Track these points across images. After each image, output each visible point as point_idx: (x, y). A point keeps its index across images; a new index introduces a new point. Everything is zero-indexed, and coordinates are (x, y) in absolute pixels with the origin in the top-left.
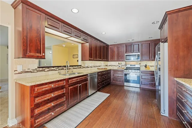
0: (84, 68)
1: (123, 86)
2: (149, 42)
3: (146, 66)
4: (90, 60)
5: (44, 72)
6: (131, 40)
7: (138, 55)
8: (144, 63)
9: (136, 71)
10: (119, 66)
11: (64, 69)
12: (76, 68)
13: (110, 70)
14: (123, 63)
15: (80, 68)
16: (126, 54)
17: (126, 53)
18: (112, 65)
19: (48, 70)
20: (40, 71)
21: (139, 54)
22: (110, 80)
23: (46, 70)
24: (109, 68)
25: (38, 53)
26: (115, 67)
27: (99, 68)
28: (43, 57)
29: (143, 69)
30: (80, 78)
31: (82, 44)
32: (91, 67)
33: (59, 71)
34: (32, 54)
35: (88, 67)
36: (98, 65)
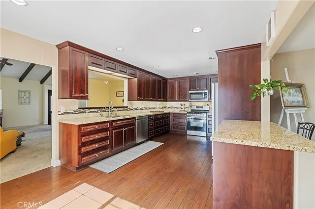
0: (133, 110)
4: (139, 100)
5: (84, 114)
6: (195, 73)
7: (205, 93)
10: (182, 108)
11: (107, 111)
12: (120, 110)
13: (169, 114)
14: (187, 104)
15: (126, 110)
16: (190, 92)
17: (190, 90)
18: (172, 107)
19: (89, 111)
20: (81, 112)
21: (207, 91)
23: (87, 112)
24: (166, 111)
25: (82, 93)
26: (176, 109)
27: (153, 110)
28: (86, 98)
30: (126, 121)
31: (129, 79)
32: (141, 109)
33: (101, 113)
34: (77, 95)
35: (136, 109)
36: (152, 106)
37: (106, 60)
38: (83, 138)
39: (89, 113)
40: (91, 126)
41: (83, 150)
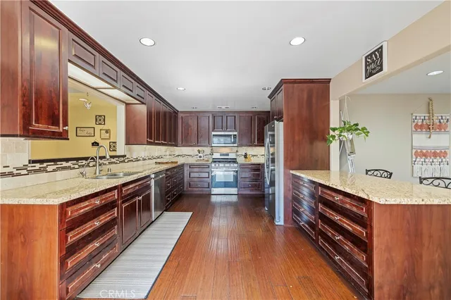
0: (132, 161)
1: (210, 195)
2: (251, 115)
3: (246, 156)
4: (149, 143)
5: (45, 174)
6: (224, 107)
7: (234, 135)
8: (243, 150)
9: (232, 165)
10: (200, 157)
11: (91, 164)
12: (114, 163)
13: (183, 165)
14: (207, 150)
15: (124, 161)
16: (213, 133)
17: (213, 131)
18: (184, 154)
19: (55, 167)
20: (36, 171)
21: (236, 133)
22: (183, 186)
23: (50, 168)
24: (181, 161)
25: (53, 124)
26: (190, 158)
27: (159, 160)
28: (63, 136)
29: (241, 160)
31: (127, 104)
32: (144, 160)
33: (81, 170)
34: (41, 127)
35: (137, 160)
36: (156, 154)
37: (102, 58)
38: (70, 235)
39: (54, 171)
40: (87, 203)
41: (70, 263)
